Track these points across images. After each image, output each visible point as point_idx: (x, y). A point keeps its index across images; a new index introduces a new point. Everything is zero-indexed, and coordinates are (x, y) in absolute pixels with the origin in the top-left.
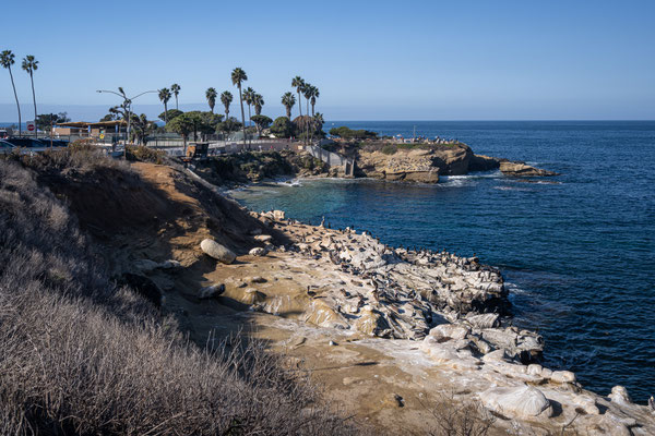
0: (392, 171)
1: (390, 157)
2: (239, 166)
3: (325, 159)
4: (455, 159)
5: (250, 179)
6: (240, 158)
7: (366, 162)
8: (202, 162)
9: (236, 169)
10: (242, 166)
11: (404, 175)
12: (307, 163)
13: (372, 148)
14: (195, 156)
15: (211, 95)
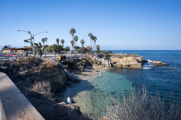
0: (124, 64)
1: (121, 59)
2: (76, 64)
3: (100, 60)
4: (141, 60)
5: (80, 69)
6: (76, 60)
7: (114, 61)
8: (63, 63)
9: (75, 65)
10: (77, 64)
11: (129, 66)
12: (95, 62)
13: (114, 56)
14: (61, 61)
15: (58, 41)
